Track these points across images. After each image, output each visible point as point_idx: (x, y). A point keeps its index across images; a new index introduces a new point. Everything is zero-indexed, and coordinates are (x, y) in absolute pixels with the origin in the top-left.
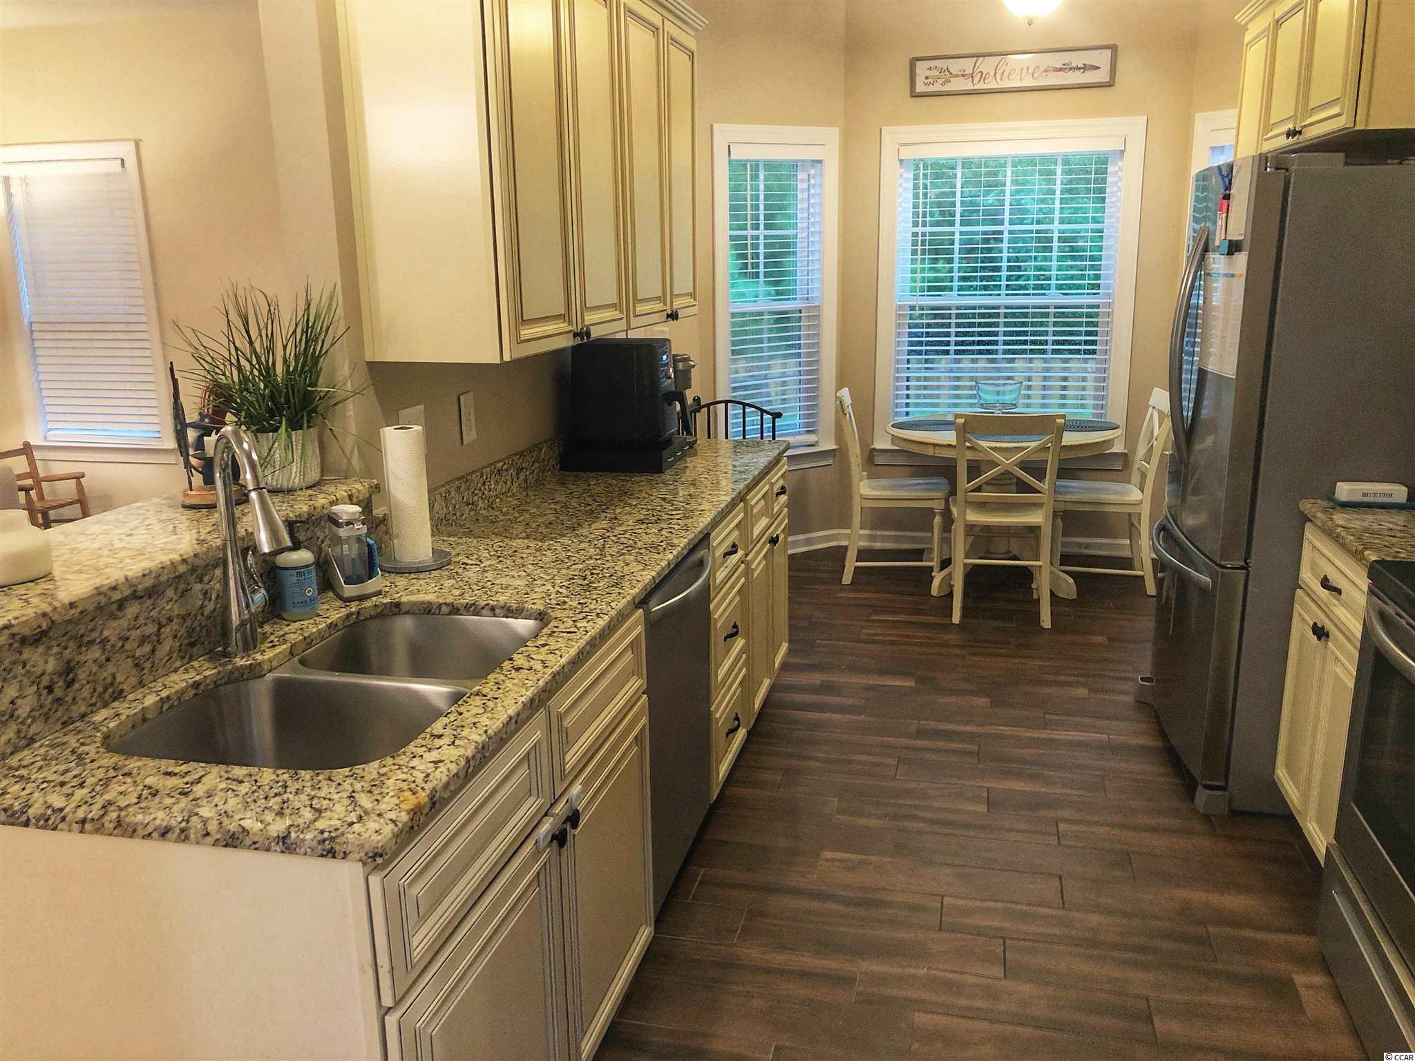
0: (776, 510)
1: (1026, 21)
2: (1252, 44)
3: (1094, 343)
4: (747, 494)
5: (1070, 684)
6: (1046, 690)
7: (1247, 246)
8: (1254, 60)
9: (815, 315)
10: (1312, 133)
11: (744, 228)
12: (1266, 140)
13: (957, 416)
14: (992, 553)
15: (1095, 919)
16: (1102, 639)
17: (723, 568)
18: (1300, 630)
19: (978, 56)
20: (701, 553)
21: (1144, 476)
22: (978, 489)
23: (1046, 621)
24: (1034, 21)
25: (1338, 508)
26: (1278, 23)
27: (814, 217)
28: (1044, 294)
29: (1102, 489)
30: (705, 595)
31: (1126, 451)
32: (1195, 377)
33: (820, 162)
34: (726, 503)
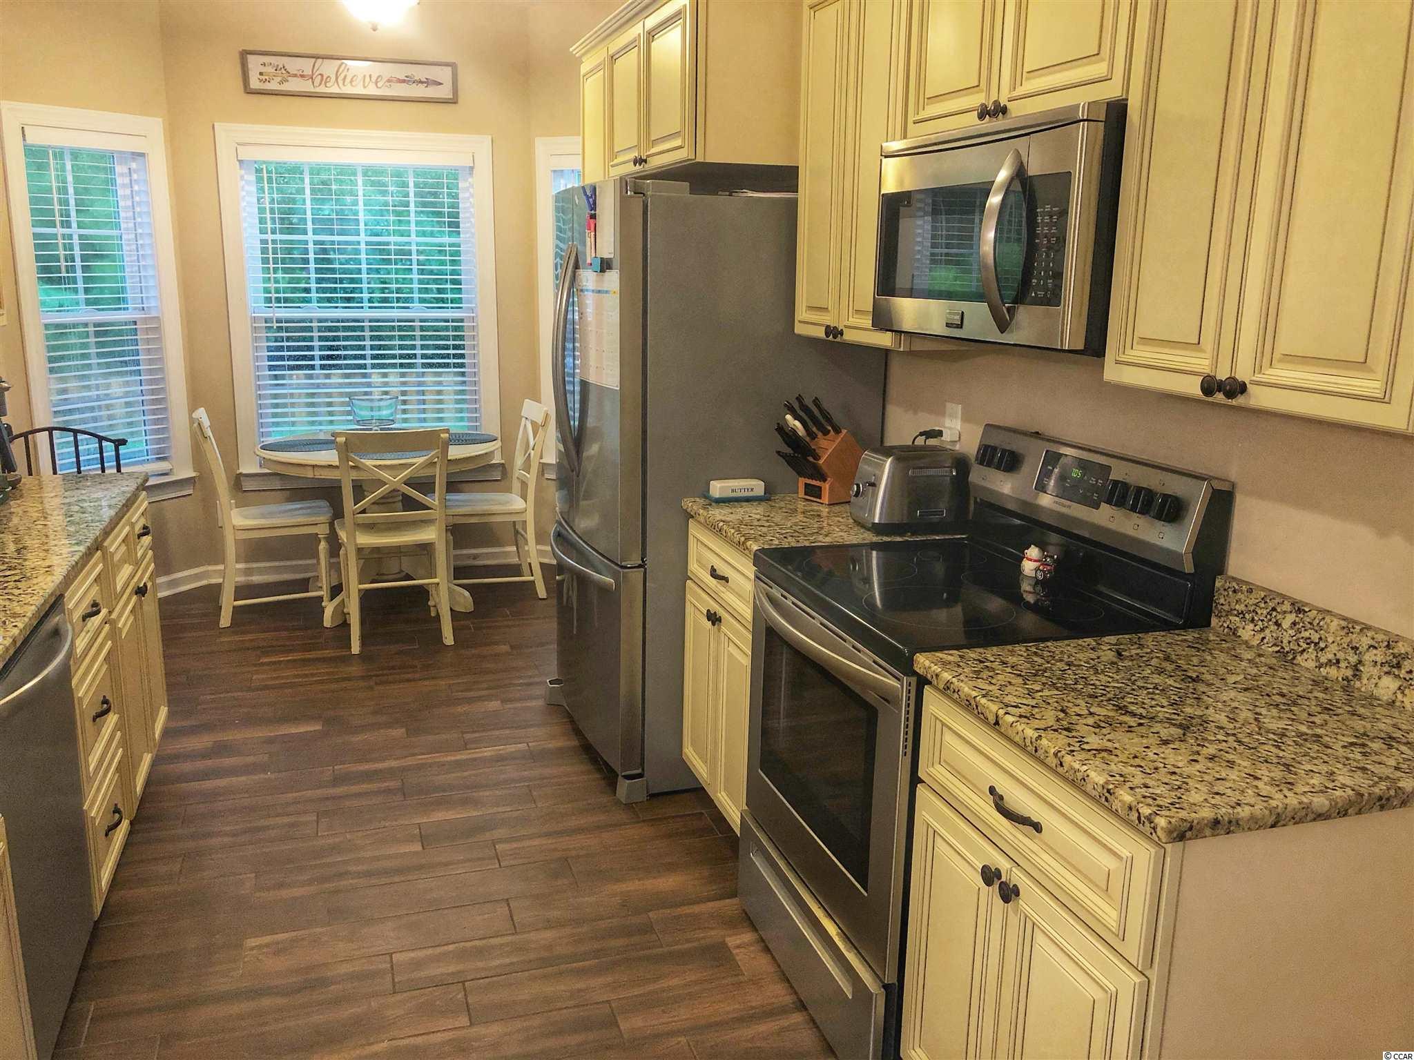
0: (139, 555)
1: (370, 26)
2: (589, 75)
3: (462, 356)
4: (104, 540)
5: (480, 699)
6: (460, 709)
7: (616, 263)
8: (591, 92)
9: (156, 327)
10: (656, 162)
11: (52, 224)
12: (612, 166)
13: (334, 435)
14: (383, 574)
15: (548, 935)
16: (504, 648)
17: (83, 634)
18: (695, 619)
19: (316, 57)
20: (55, 619)
21: (524, 485)
22: (364, 512)
23: (449, 639)
24: (379, 27)
25: (713, 504)
26: (613, 59)
27: (141, 217)
28: (408, 308)
29: (486, 500)
30: (65, 674)
31: (503, 461)
32: (577, 388)
33: (142, 155)
34: (81, 554)
